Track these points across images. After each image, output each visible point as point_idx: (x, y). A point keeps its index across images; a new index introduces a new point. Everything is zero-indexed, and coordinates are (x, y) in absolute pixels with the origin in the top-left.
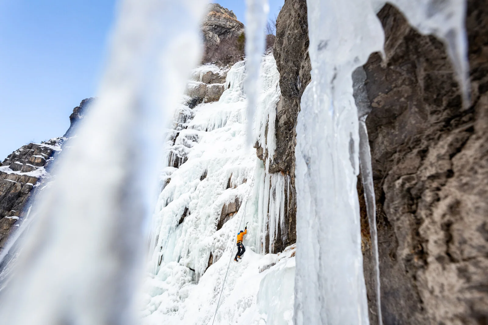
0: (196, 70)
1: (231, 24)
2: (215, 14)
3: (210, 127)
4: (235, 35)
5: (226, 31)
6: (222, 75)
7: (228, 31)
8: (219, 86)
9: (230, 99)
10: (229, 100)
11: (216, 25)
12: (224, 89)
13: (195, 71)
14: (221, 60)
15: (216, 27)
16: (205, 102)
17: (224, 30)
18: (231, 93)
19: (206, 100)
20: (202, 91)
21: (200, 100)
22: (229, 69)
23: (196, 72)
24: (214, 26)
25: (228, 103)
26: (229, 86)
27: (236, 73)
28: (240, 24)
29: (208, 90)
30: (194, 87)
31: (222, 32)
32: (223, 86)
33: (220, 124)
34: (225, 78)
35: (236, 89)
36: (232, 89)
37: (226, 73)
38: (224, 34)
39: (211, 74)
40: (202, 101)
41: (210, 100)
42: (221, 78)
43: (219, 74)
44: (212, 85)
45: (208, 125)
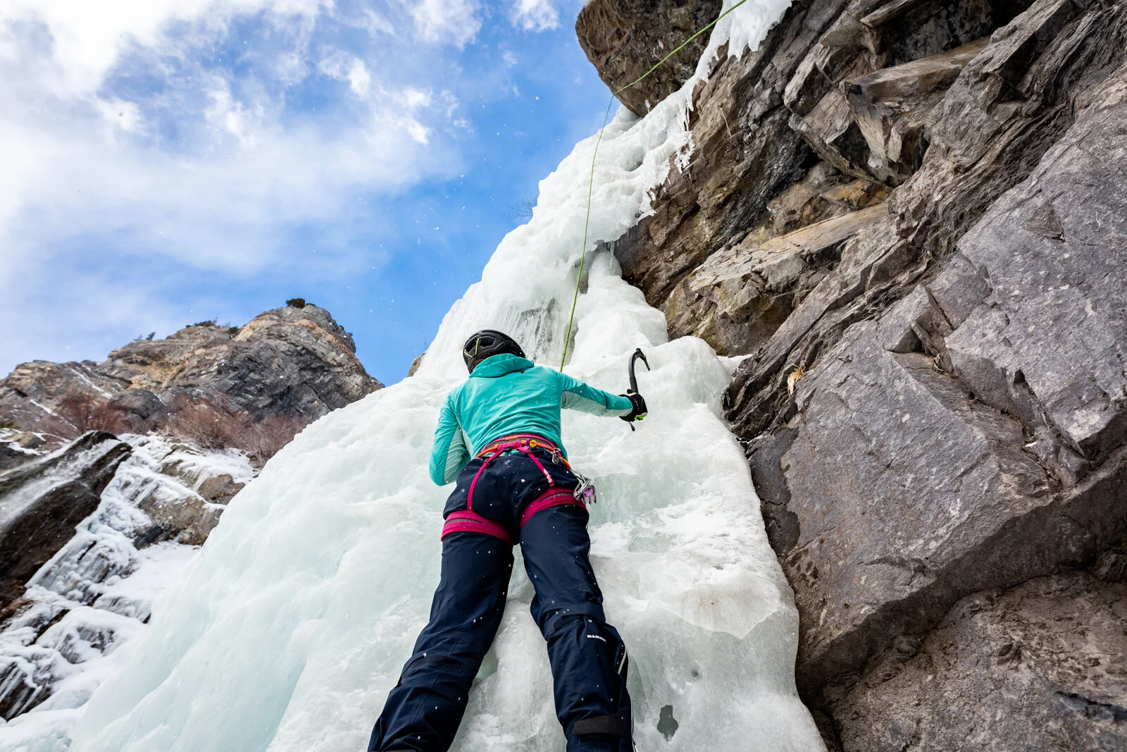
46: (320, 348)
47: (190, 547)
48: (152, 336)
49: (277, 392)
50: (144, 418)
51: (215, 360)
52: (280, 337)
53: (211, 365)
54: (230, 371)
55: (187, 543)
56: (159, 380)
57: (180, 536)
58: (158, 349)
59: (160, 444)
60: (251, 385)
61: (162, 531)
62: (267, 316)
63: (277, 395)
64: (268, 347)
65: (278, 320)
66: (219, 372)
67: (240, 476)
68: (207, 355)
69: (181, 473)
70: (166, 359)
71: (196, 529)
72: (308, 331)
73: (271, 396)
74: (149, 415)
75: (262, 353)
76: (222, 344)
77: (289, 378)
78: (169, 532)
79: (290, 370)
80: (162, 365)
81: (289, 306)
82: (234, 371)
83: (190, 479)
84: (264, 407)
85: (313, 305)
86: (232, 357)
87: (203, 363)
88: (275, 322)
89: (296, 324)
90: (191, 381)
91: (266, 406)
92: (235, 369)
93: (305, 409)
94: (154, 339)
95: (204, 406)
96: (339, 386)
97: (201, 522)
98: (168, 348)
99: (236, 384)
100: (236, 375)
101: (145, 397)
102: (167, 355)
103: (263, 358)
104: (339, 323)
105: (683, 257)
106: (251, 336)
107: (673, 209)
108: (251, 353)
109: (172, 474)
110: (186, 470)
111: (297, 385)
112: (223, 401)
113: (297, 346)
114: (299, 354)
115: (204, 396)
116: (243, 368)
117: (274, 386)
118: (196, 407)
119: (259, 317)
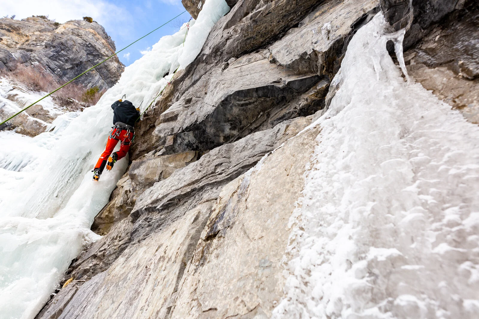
0: (25, 97)
1: (106, 52)
2: (95, 35)
3: (4, 163)
4: (106, 64)
5: (98, 55)
6: (52, 115)
7: (100, 56)
8: (41, 124)
9: (45, 144)
10: (43, 145)
11: (90, 44)
12: (45, 129)
13: (23, 96)
14: (61, 99)
15: (89, 45)
16: (17, 132)
17: (96, 53)
18: (50, 137)
19: (19, 130)
20: (19, 119)
21: (12, 127)
22: (63, 112)
23: (24, 98)
24: (87, 43)
25: (41, 146)
26: (53, 129)
27: (67, 122)
28: (115, 57)
29: (27, 122)
30: (11, 112)
31: (94, 53)
32: (46, 127)
33: (17, 165)
34: (53, 119)
35: (57, 137)
36: (53, 134)
37: (56, 115)
38: (94, 56)
39: (40, 108)
40: (14, 129)
41: (24, 132)
42: (48, 117)
43: (49, 112)
44: (35, 119)
45: (3, 160)
46: (98, 46)
47: (20, 135)
48: (14, 17)
49: (75, 63)
50: (5, 64)
51: (44, 39)
52: (78, 35)
53: (43, 41)
54: (52, 48)
55: (19, 133)
56: (17, 41)
57: (16, 129)
58: (16, 26)
59: (7, 84)
60: (62, 57)
61: (7, 126)
62: (72, 23)
63: (75, 64)
64: (71, 40)
65: (77, 26)
66: (46, 47)
67: (46, 106)
68: (41, 36)
69: (17, 100)
70: (21, 31)
71: (24, 127)
72: (93, 36)
73: (72, 64)
74: (7, 63)
75: (68, 42)
76: (49, 31)
77: (81, 57)
78: (10, 127)
79: (82, 53)
80: (19, 34)
81: (84, 20)
82: (54, 48)
83: (21, 104)
84: (67, 69)
85: (97, 22)
86: (53, 41)
87: (38, 39)
88: (76, 27)
89: (87, 30)
90: (32, 48)
91: (69, 69)
92: (54, 47)
93: (88, 73)
94: (15, 19)
95: (37, 63)
96: (106, 66)
97: (26, 125)
98: (22, 26)
99: (54, 55)
100: (55, 50)
101: (5, 53)
102: (21, 29)
103: (69, 45)
104: (108, 35)
105: (146, 144)
106: (63, 32)
107: (148, 121)
108: (63, 41)
109: (12, 100)
110: (20, 100)
111: (85, 61)
112: (47, 62)
113: (86, 42)
114: (87, 46)
115: (37, 58)
116: (58, 48)
117: (73, 60)
118: (33, 63)
119: (69, 22)
